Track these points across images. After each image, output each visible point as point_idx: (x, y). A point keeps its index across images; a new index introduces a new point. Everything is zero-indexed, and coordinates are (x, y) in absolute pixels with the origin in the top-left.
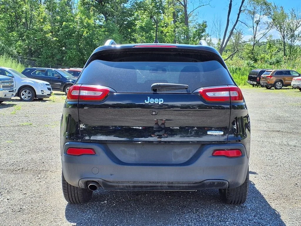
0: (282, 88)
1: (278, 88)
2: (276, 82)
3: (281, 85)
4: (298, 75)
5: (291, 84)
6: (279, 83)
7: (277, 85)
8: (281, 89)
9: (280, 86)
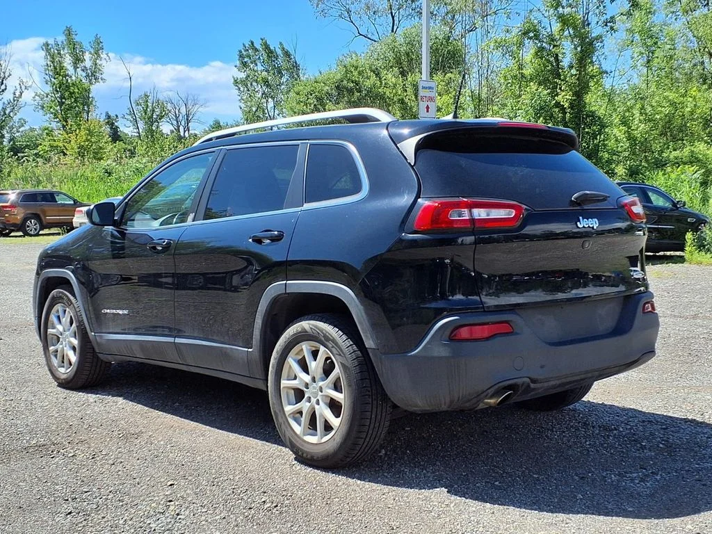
0: (41, 232)
1: (32, 233)
2: (25, 220)
3: (38, 225)
4: (72, 202)
5: (72, 223)
6: (33, 221)
7: (28, 227)
8: (38, 235)
9: (36, 229)
